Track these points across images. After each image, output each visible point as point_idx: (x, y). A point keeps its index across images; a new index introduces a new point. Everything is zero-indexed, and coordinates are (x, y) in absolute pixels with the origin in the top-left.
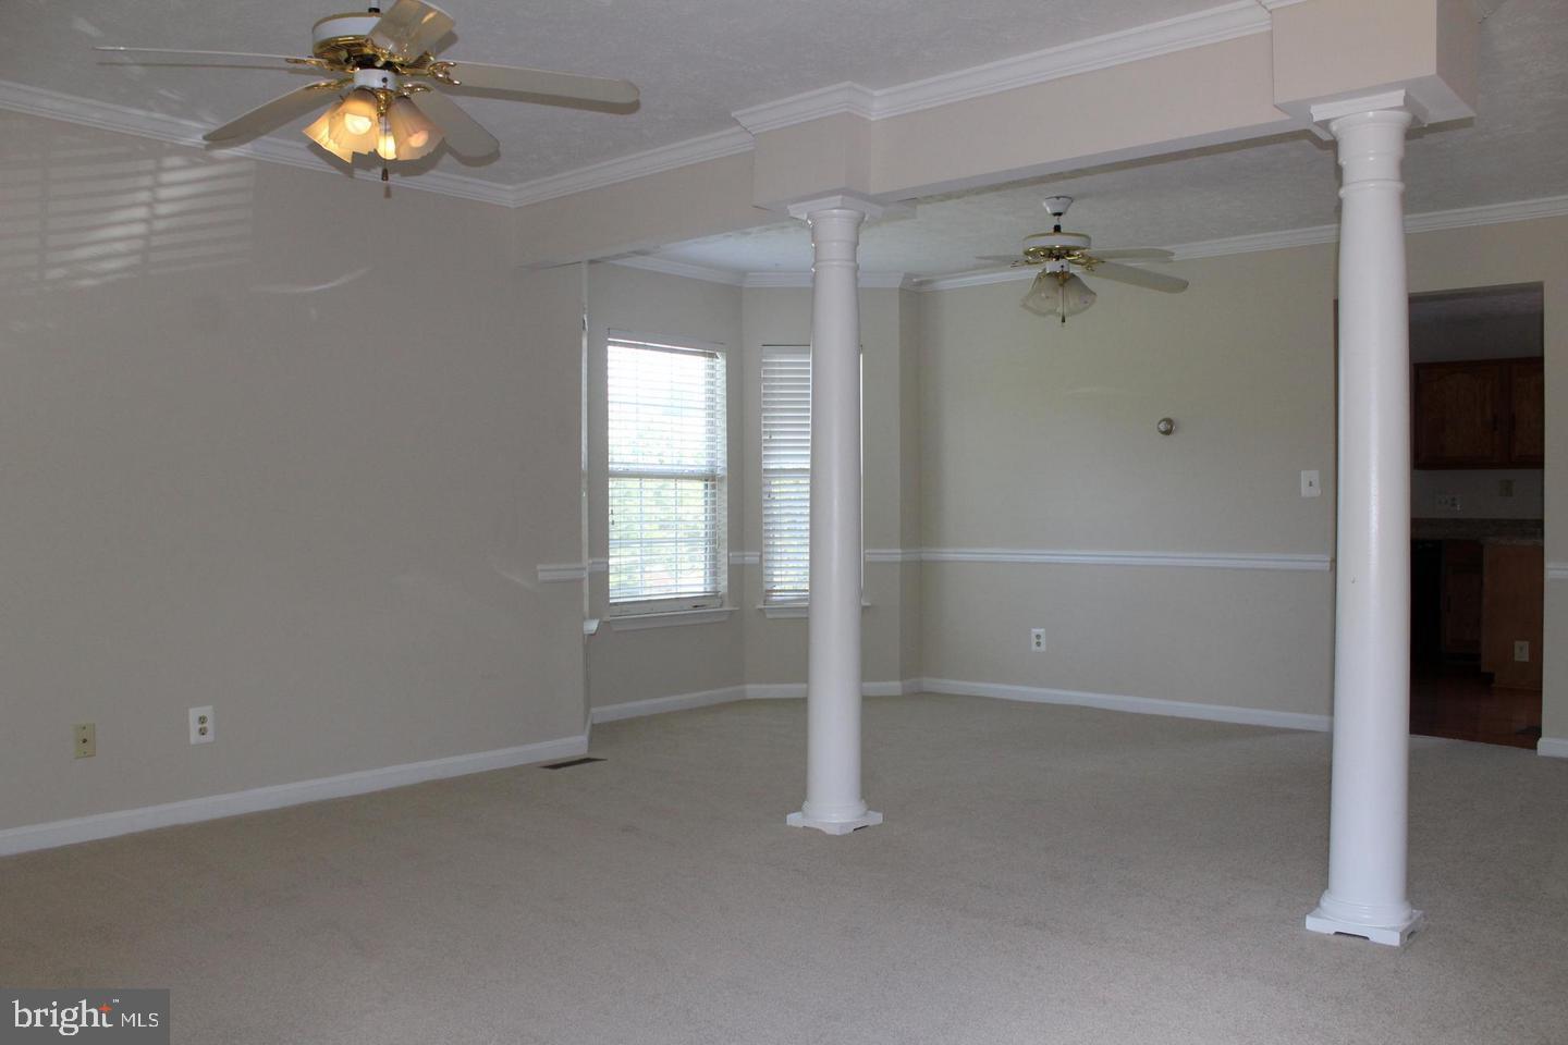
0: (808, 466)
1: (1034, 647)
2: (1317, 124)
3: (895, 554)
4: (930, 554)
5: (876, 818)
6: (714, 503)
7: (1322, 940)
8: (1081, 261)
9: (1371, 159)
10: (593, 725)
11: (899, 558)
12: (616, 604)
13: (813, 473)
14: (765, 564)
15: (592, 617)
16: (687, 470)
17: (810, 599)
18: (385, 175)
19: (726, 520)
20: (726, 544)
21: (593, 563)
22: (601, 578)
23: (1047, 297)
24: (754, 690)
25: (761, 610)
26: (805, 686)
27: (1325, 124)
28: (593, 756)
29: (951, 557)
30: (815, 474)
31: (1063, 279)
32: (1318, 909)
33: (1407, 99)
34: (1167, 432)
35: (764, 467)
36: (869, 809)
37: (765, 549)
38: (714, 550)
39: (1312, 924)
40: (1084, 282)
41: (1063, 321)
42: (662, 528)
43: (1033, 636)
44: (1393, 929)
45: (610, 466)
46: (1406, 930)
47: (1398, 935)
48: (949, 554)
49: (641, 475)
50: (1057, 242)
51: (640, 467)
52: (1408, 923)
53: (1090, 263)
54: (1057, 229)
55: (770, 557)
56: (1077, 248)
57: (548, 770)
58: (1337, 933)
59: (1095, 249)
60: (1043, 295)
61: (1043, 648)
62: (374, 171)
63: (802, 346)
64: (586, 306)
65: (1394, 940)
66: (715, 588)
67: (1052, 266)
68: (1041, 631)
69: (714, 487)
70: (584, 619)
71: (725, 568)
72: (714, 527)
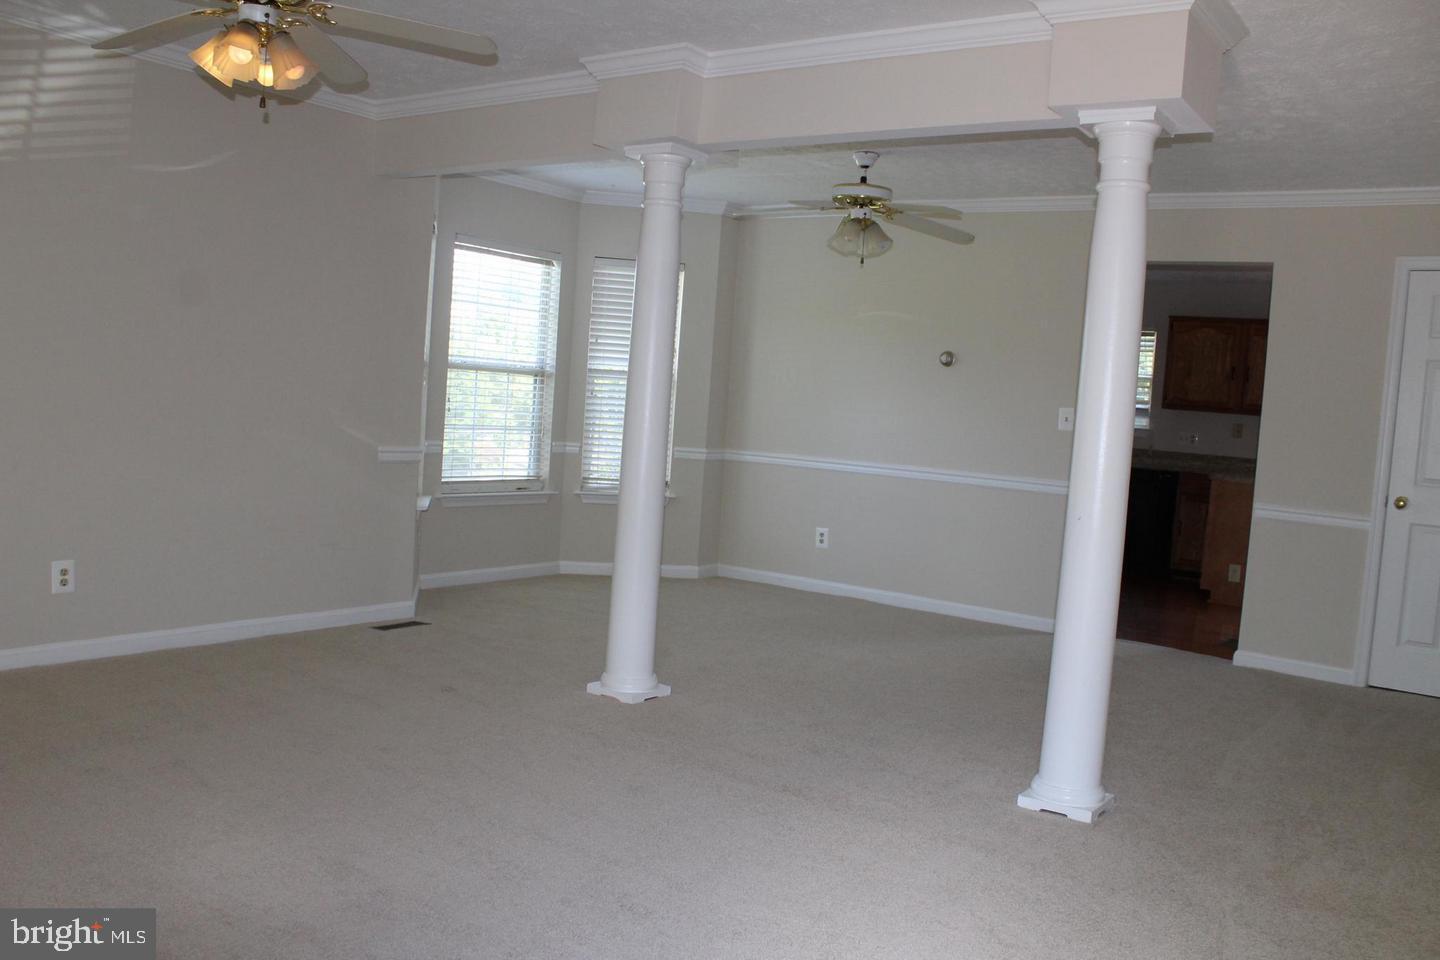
0: (626, 369)
1: (818, 543)
2: (1083, 126)
3: (700, 454)
4: (730, 455)
5: (665, 691)
6: (542, 396)
7: (1028, 815)
8: (882, 210)
9: (1125, 161)
10: (421, 591)
11: (703, 457)
12: (446, 483)
13: (631, 375)
14: (584, 454)
15: (425, 494)
16: (519, 365)
17: (621, 487)
18: (263, 103)
19: (551, 413)
20: (550, 434)
21: (429, 445)
22: (435, 459)
23: (849, 240)
24: (567, 567)
25: (578, 495)
26: (610, 565)
27: (1090, 127)
28: (418, 620)
29: (749, 458)
30: (632, 376)
31: (865, 225)
32: (1029, 790)
33: (1158, 114)
34: (948, 364)
35: (589, 366)
36: (659, 682)
37: (584, 441)
38: (539, 439)
39: (1024, 802)
40: (882, 227)
41: (862, 262)
42: (495, 402)
43: (818, 534)
44: (1087, 809)
45: (449, 358)
46: (1096, 811)
47: (1091, 814)
48: (748, 456)
49: (477, 368)
50: (863, 192)
51: (478, 360)
52: (1100, 804)
53: (890, 212)
54: (864, 180)
55: (589, 448)
56: (879, 199)
57: (377, 631)
58: (1043, 810)
59: (895, 202)
60: (846, 238)
61: (825, 545)
62: (254, 98)
63: (629, 260)
64: (437, 213)
65: (1086, 817)
66: (538, 473)
67: (857, 212)
68: (825, 530)
69: (542, 382)
70: (418, 495)
71: (548, 456)
72: (540, 418)
